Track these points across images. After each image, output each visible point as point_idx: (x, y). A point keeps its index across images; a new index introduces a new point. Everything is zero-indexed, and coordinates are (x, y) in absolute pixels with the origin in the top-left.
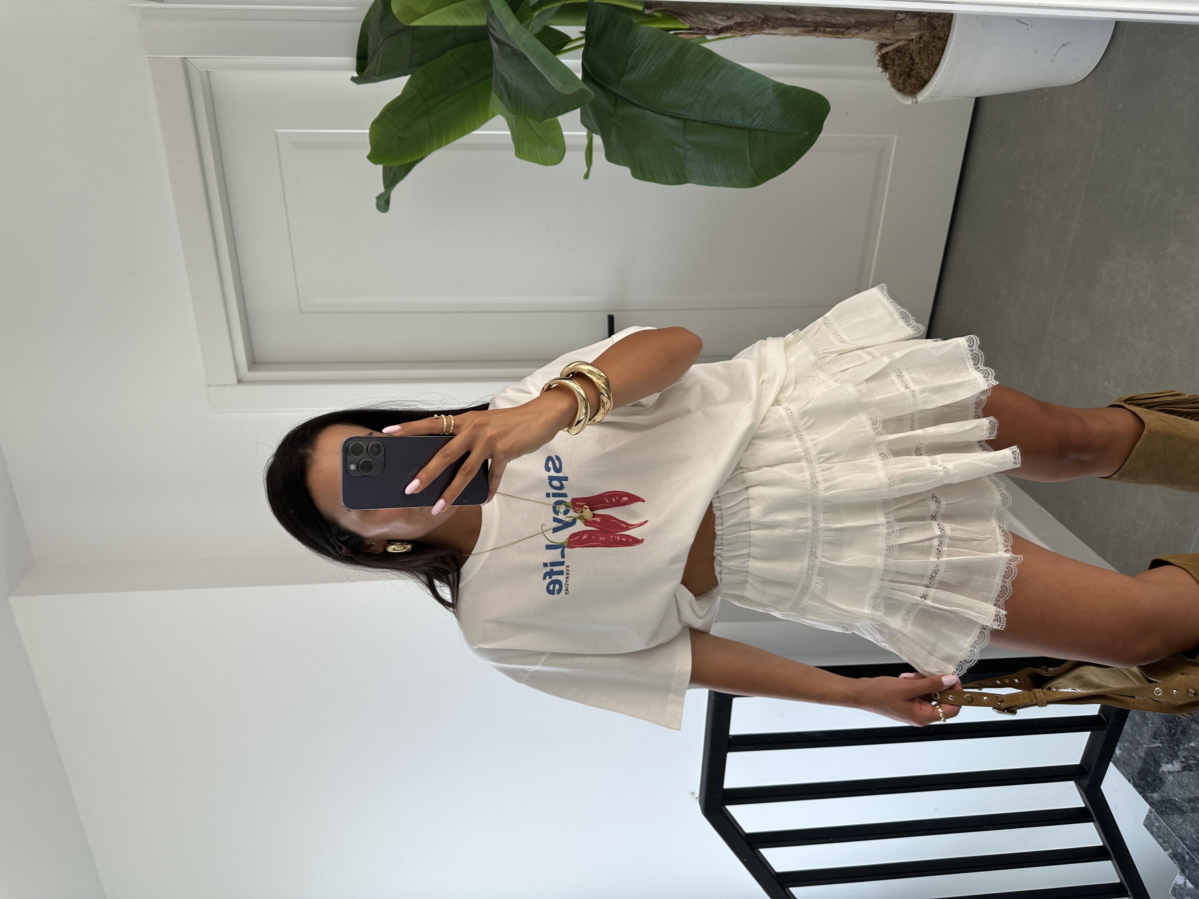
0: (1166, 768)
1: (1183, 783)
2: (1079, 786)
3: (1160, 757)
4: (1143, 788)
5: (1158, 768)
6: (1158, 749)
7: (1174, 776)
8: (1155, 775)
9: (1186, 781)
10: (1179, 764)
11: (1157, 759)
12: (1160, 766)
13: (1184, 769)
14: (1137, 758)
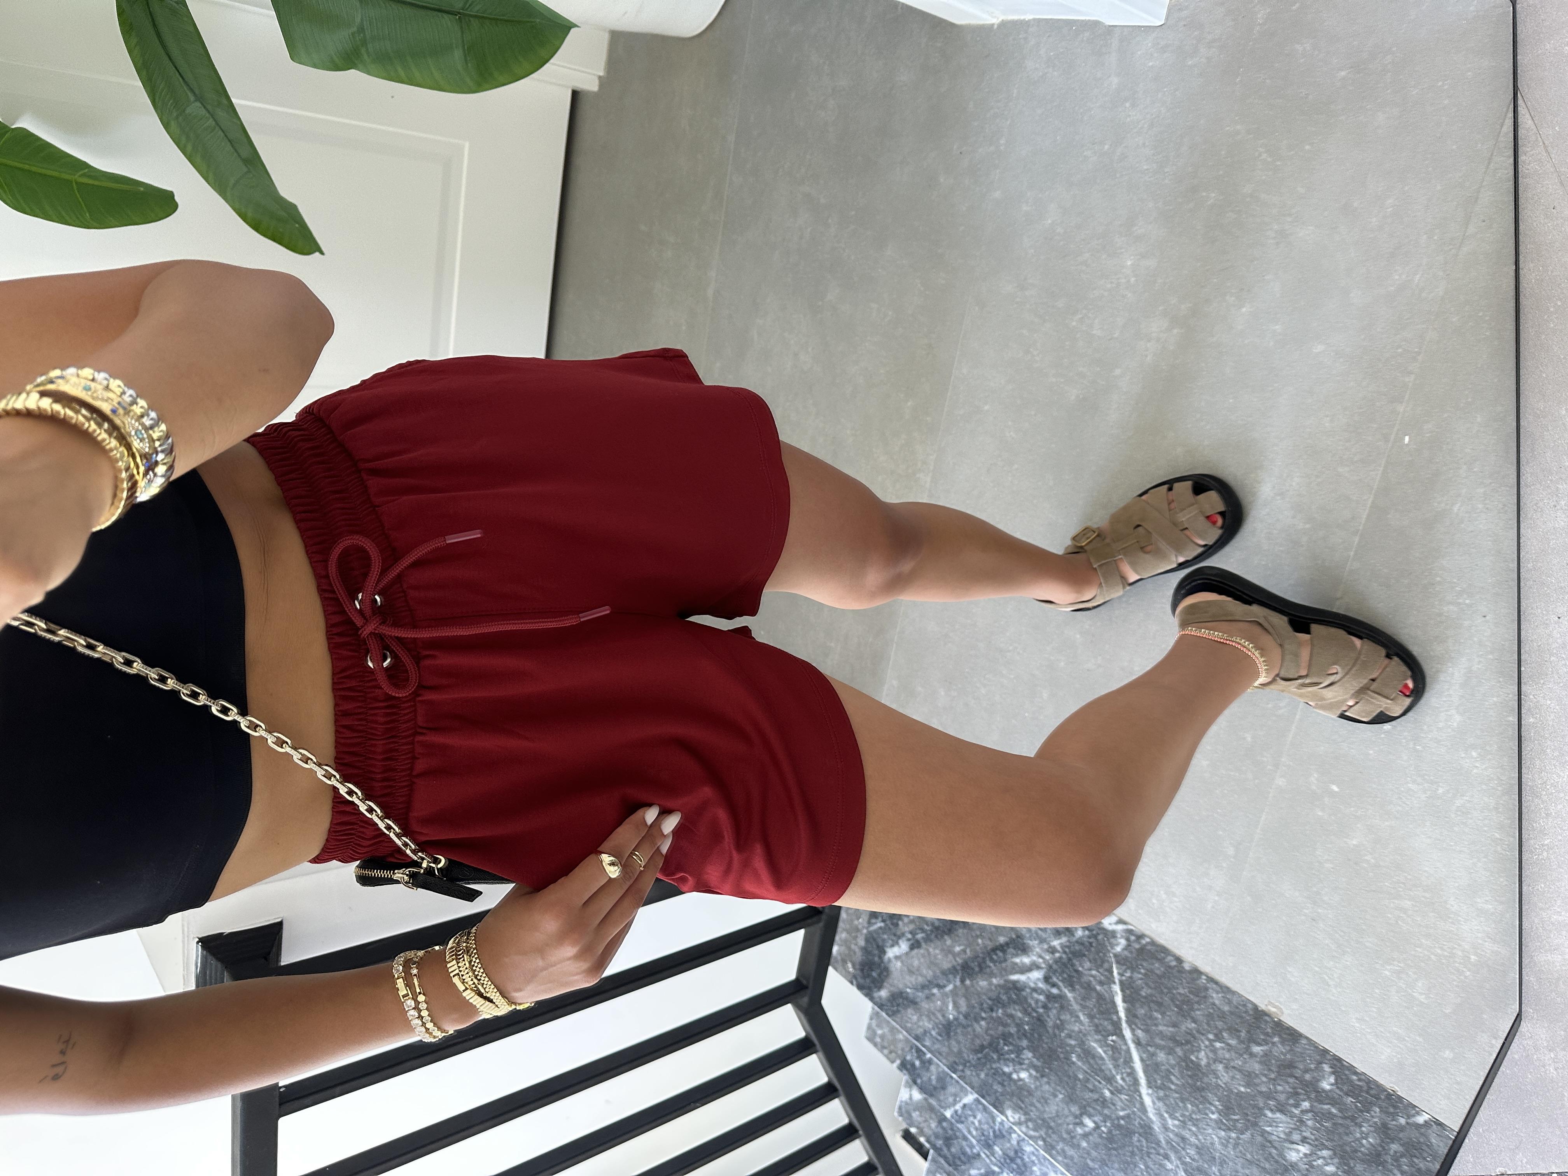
0: (892, 953)
1: (913, 967)
2: (798, 1007)
3: (884, 940)
4: (870, 988)
5: (882, 956)
6: (880, 931)
7: (902, 962)
8: (880, 965)
9: (916, 963)
10: (905, 942)
11: (880, 944)
12: (884, 952)
13: (912, 948)
14: (857, 950)
